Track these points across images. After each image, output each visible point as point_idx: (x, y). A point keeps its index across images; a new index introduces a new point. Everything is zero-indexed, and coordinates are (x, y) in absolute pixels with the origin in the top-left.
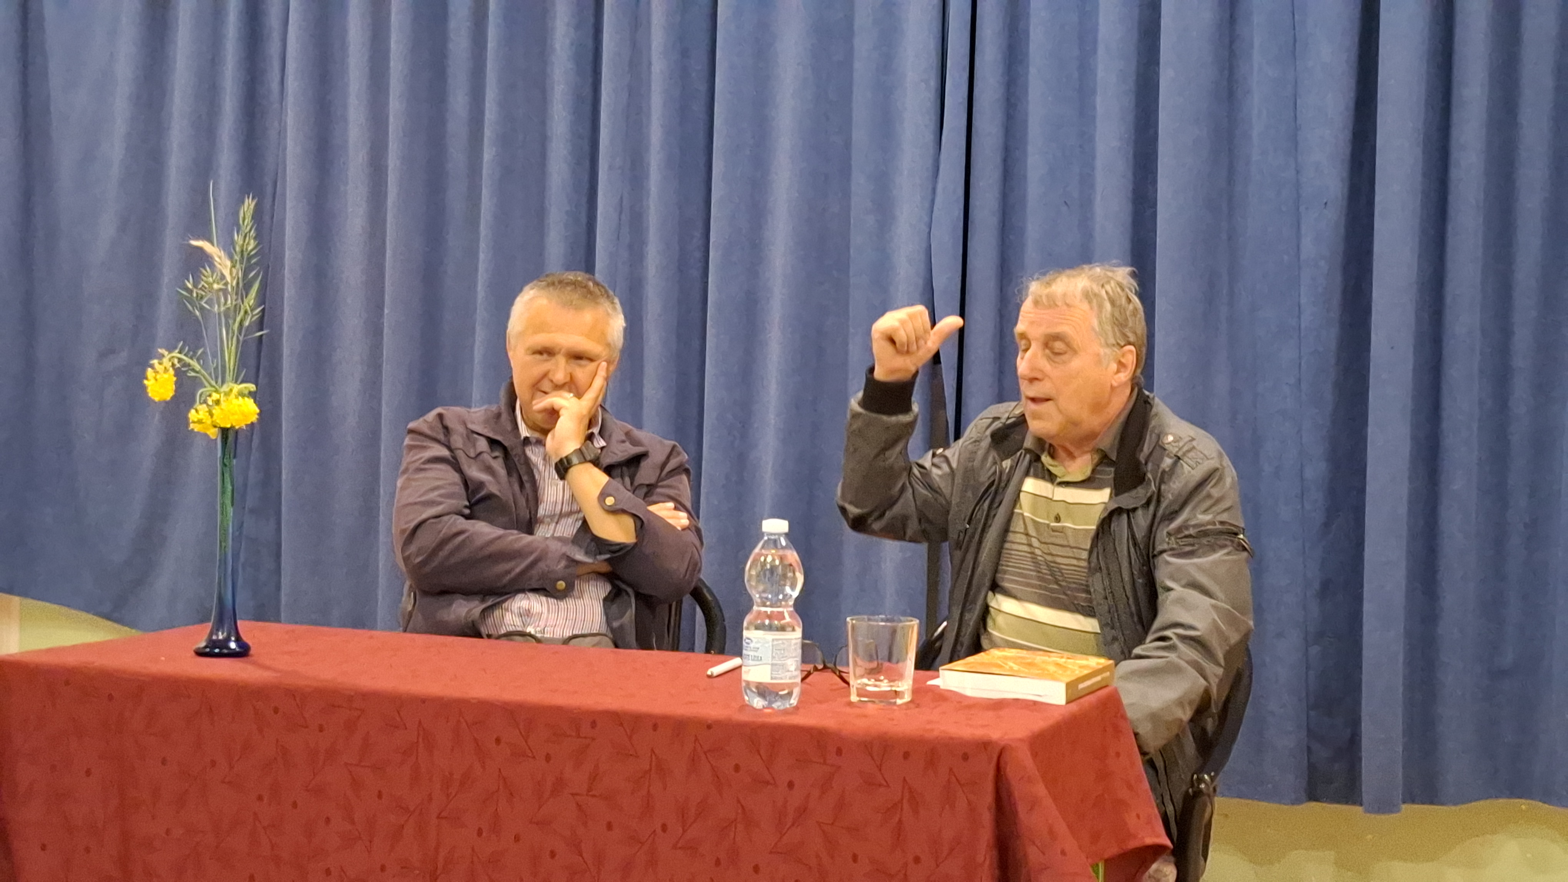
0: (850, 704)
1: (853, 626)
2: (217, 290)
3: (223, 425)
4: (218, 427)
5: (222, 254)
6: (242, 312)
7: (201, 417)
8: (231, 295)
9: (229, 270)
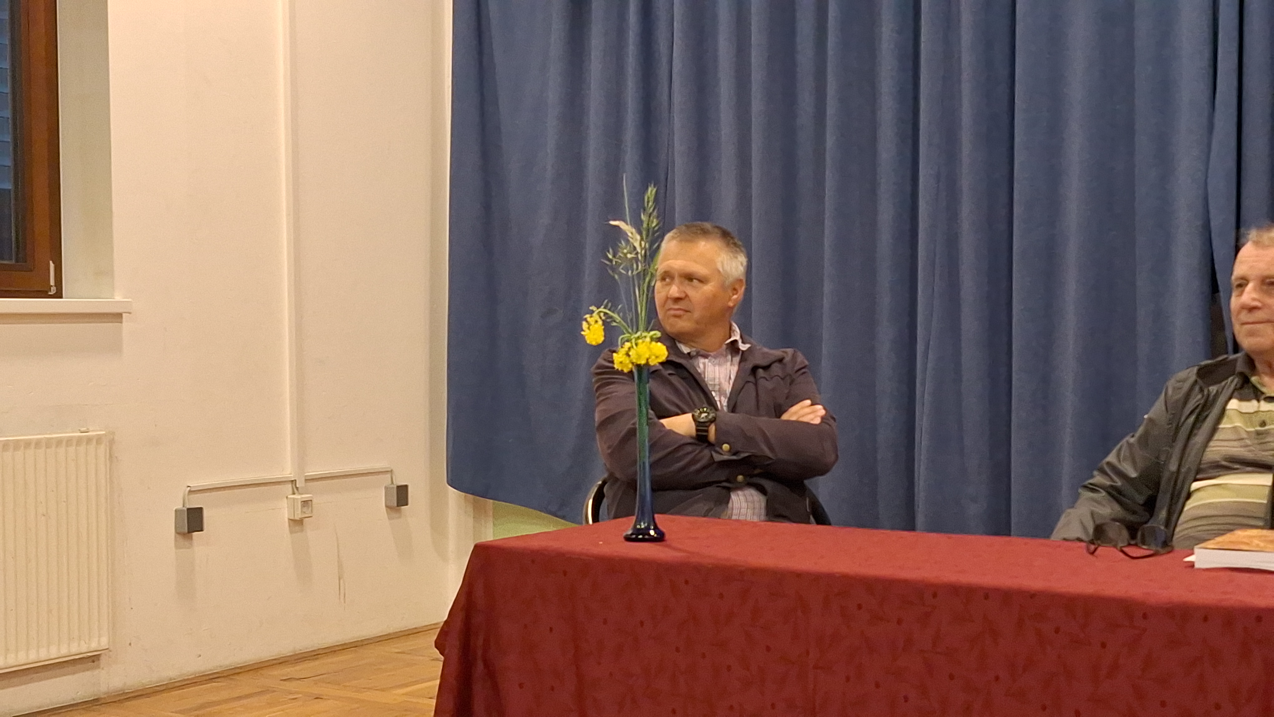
2: (630, 259)
3: (639, 363)
4: (635, 364)
5: (634, 230)
6: (650, 273)
7: (621, 360)
8: (641, 262)
9: (638, 242)
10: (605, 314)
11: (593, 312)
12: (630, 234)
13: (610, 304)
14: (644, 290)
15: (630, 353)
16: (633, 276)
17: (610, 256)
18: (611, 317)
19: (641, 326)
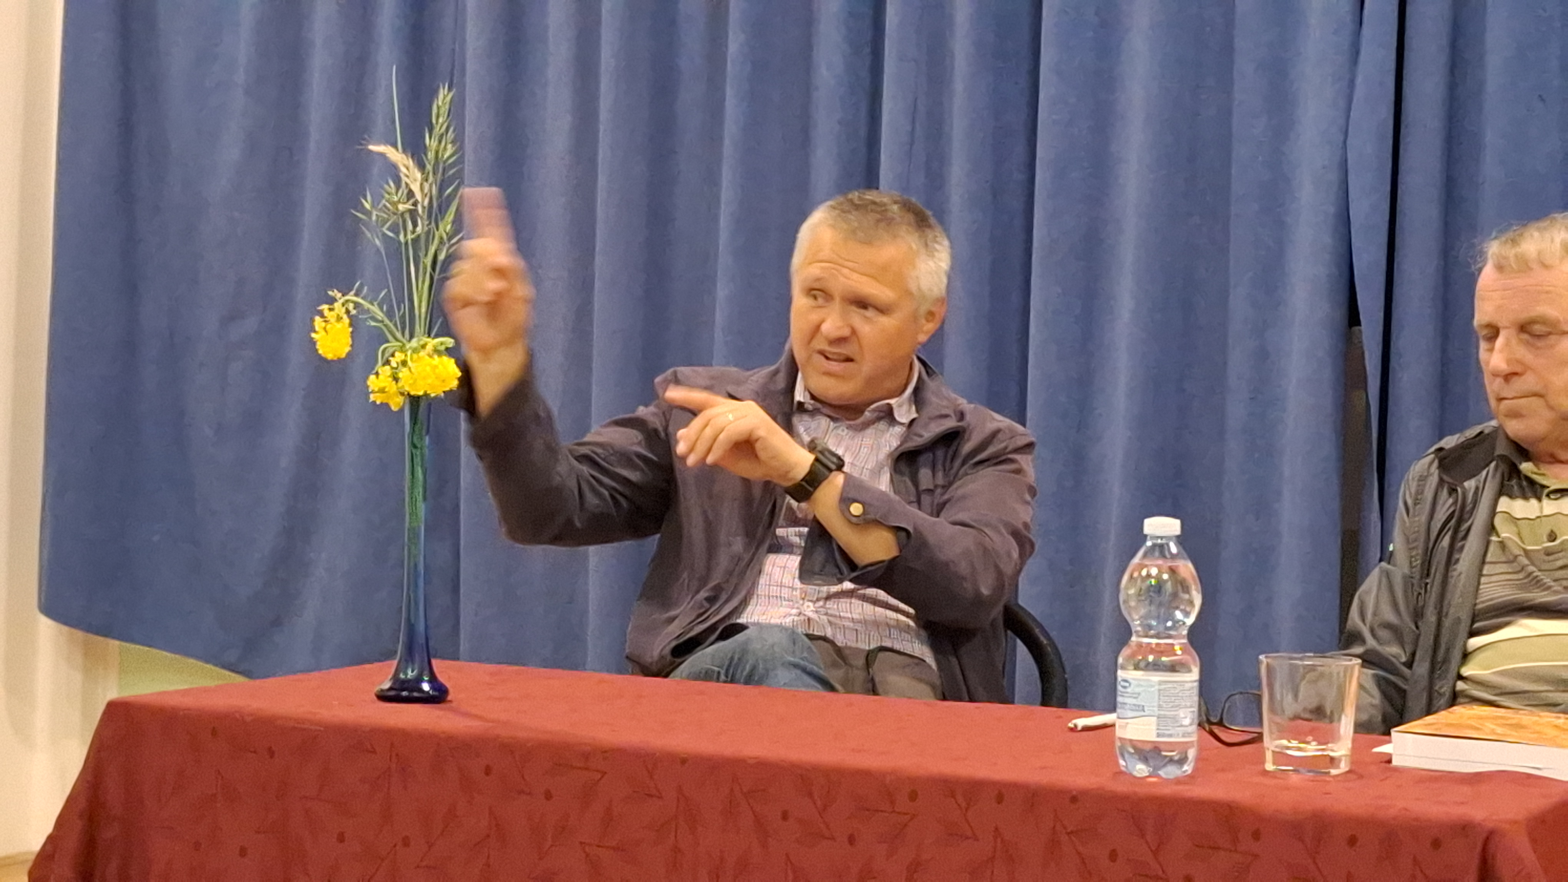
0: (1266, 773)
1: (1268, 666)
2: (402, 214)
3: (412, 393)
4: (406, 393)
5: (411, 163)
6: (436, 241)
7: (382, 385)
8: (421, 218)
9: (418, 184)
10: (357, 305)
11: (336, 300)
12: (403, 170)
13: (366, 288)
14: (425, 268)
15: (400, 375)
16: (406, 243)
17: (368, 206)
18: (368, 311)
19: (419, 329)
